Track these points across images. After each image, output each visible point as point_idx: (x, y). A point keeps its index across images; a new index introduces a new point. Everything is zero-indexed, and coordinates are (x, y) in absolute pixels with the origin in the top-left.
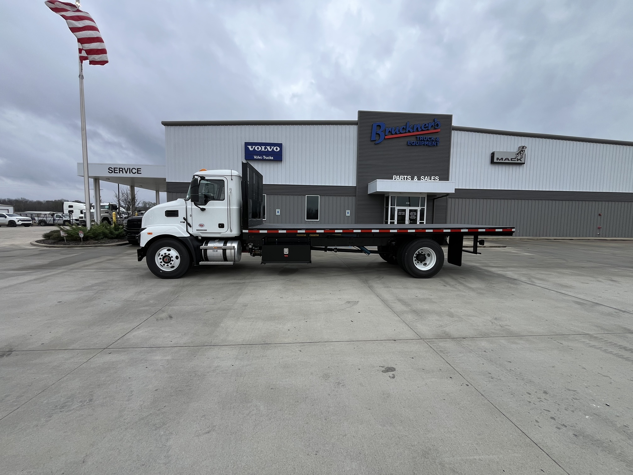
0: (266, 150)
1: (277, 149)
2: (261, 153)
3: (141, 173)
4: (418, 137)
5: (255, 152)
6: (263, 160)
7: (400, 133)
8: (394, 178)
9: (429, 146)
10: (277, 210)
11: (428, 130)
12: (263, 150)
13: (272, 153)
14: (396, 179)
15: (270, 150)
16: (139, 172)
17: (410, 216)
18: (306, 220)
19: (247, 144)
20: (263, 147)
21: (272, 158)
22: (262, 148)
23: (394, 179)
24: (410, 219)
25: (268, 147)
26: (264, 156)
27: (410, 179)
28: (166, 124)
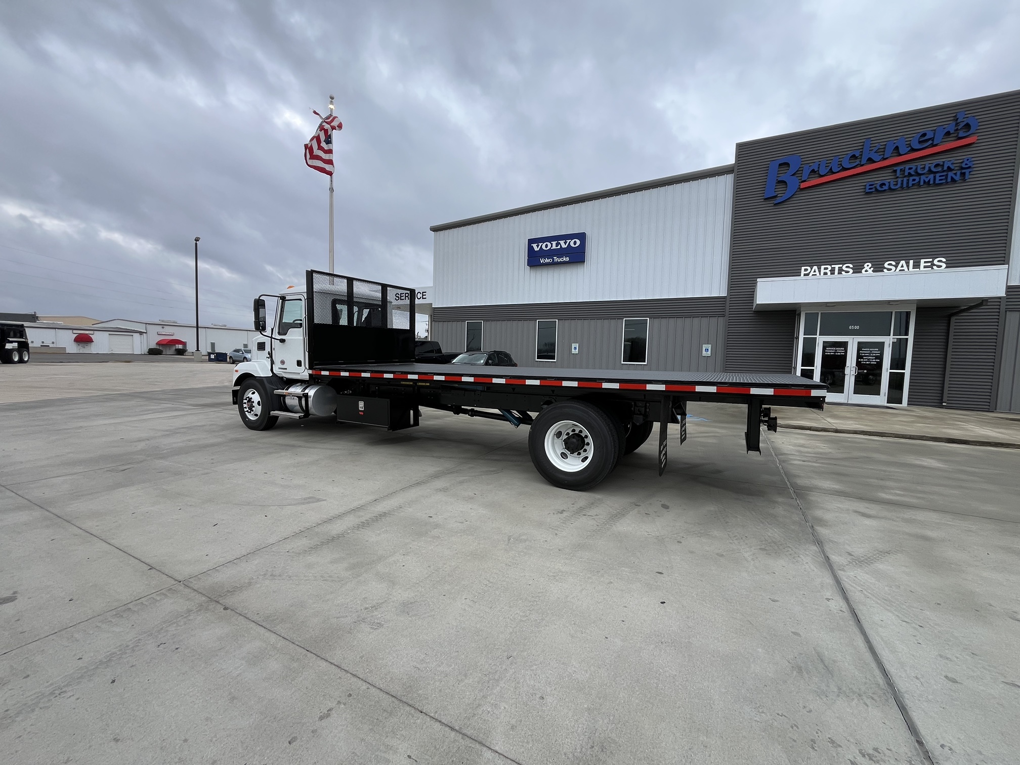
0: (559, 247)
1: (575, 243)
2: (550, 253)
3: (426, 298)
4: (898, 168)
5: (543, 253)
6: (554, 264)
7: (845, 169)
8: (803, 272)
9: (935, 185)
10: (573, 344)
11: (933, 145)
12: (554, 247)
13: (568, 251)
14: (808, 275)
15: (564, 246)
16: (424, 297)
17: (859, 356)
18: (622, 363)
19: (531, 241)
20: (554, 243)
21: (568, 259)
22: (552, 244)
23: (802, 275)
24: (858, 364)
25: (562, 242)
26: (555, 258)
27: (851, 271)
28: (435, 229)
